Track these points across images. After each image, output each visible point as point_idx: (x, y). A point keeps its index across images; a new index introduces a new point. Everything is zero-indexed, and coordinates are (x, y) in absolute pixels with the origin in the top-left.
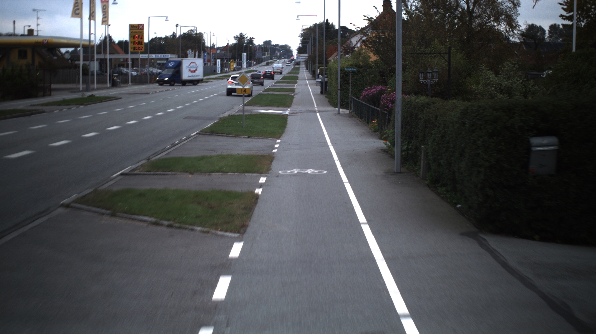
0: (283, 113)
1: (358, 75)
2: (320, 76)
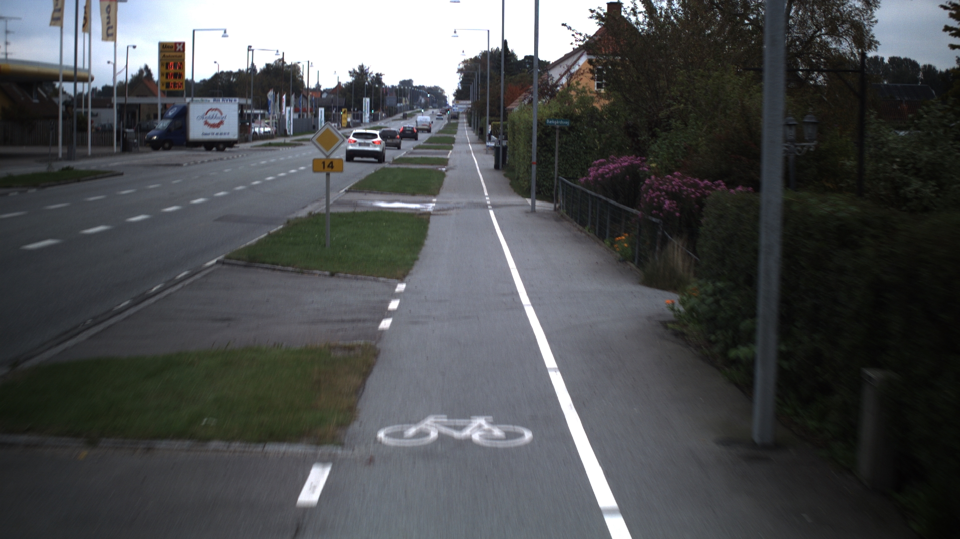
0: (423, 208)
1: (569, 133)
2: (493, 137)
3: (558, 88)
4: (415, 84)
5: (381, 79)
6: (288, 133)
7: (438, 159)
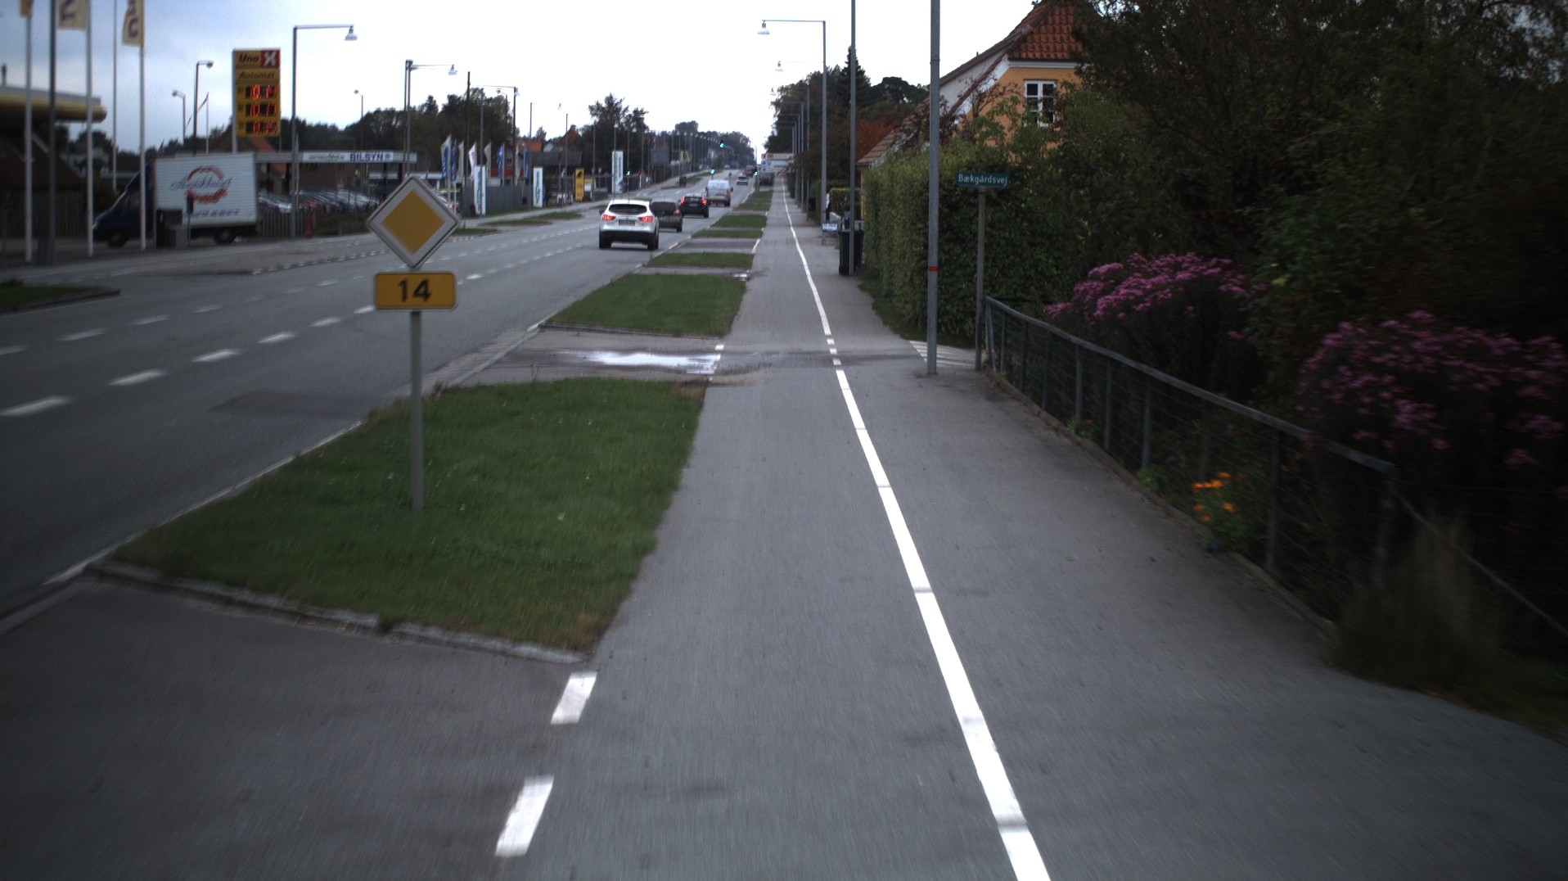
2: (833, 214)
3: (956, 122)
4: (700, 130)
5: (643, 119)
6: (477, 211)
7: (735, 255)
